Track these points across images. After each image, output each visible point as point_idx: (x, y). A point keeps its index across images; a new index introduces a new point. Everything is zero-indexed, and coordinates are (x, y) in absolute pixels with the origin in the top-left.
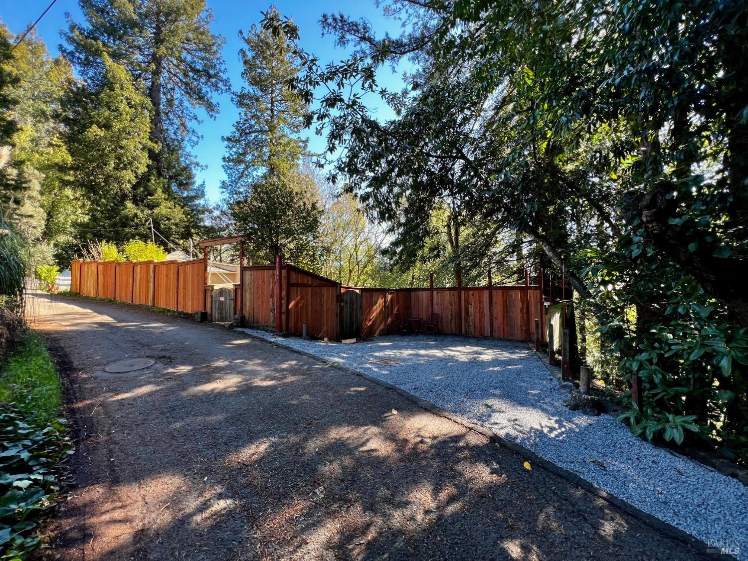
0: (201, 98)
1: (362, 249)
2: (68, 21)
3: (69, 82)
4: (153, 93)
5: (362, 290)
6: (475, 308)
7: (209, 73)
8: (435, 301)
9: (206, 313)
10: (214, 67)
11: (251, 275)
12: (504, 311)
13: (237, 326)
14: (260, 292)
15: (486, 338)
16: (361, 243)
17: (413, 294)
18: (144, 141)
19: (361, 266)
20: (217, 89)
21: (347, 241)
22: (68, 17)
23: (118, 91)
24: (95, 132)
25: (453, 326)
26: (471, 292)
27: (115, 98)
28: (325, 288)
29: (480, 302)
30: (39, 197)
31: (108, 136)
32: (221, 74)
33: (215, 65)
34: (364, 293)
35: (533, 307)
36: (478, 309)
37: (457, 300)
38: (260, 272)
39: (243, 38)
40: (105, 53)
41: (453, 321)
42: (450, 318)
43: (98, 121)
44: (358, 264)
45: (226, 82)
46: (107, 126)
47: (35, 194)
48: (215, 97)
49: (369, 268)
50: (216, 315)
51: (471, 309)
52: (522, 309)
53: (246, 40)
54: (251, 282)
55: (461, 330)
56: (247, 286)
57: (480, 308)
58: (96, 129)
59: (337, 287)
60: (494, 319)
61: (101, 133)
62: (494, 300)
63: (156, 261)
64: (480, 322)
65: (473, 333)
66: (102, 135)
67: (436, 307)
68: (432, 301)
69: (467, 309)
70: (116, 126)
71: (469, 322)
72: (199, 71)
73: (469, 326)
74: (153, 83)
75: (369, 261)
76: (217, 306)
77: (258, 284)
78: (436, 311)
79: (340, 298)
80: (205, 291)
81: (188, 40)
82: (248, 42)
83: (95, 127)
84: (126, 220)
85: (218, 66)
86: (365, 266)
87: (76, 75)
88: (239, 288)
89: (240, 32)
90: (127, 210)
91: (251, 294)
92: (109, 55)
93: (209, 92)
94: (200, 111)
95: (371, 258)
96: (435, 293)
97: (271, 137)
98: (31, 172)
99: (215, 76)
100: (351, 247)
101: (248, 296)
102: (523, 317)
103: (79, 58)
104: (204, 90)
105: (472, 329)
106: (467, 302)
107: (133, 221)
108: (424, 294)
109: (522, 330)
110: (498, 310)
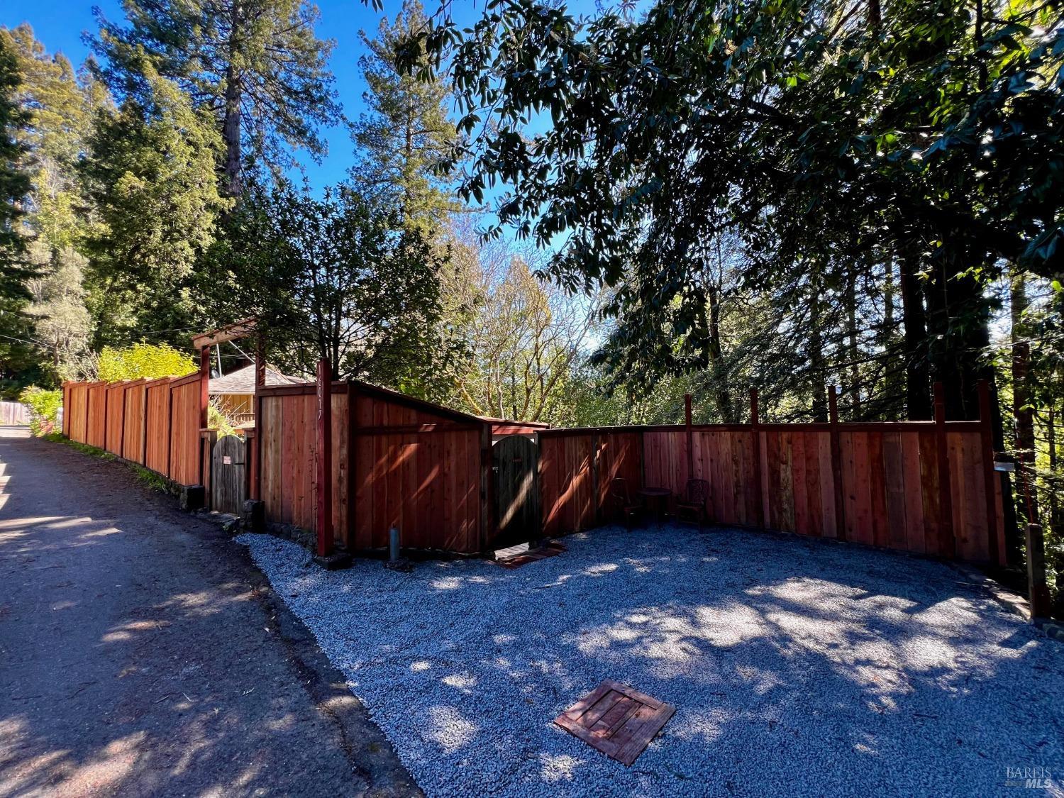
0: (301, 132)
1: (546, 355)
2: (97, 21)
3: (101, 112)
4: (228, 127)
5: (541, 435)
6: (795, 471)
7: (312, 97)
8: (697, 452)
9: (202, 490)
10: (318, 87)
11: (277, 406)
12: (873, 481)
13: (246, 529)
14: (294, 447)
15: (826, 542)
16: (545, 344)
17: (648, 437)
18: (209, 196)
19: (546, 382)
20: (326, 120)
21: (522, 343)
22: (96, 14)
23: (169, 120)
24: (130, 182)
25: (741, 507)
26: (785, 435)
27: (163, 131)
28: (453, 435)
29: (808, 459)
30: (82, 292)
31: (151, 188)
32: (330, 98)
33: (321, 85)
34: (544, 441)
35: (960, 473)
36: (803, 475)
37: (749, 453)
38: (295, 400)
39: (365, 40)
40: (148, 62)
41: (742, 499)
42: (733, 490)
43: (136, 166)
44: (540, 378)
45: (337, 110)
46: (151, 174)
47: (76, 287)
48: (322, 132)
49: (560, 383)
50: (218, 497)
51: (786, 473)
52: (926, 481)
53: (368, 43)
54: (277, 424)
55: (761, 518)
56: (269, 436)
57: (808, 472)
58: (131, 177)
59: (481, 430)
60: (848, 501)
61: (140, 184)
62: (846, 456)
63: (148, 379)
64: (810, 504)
65: (793, 527)
66: (142, 187)
67: (699, 465)
68: (690, 452)
69: (775, 473)
70: (164, 174)
71: (781, 502)
72: (296, 93)
73: (781, 511)
74: (228, 112)
75: (558, 374)
76: (219, 477)
77: (291, 429)
78: (700, 476)
79: (488, 456)
80: (202, 441)
81: (280, 46)
82: (372, 45)
83: (129, 175)
84: (182, 318)
85: (325, 87)
86: (552, 383)
87: (111, 103)
88: (256, 438)
89: (361, 33)
90: (180, 303)
91: (277, 451)
92: (155, 65)
93: (313, 123)
94: (300, 152)
95: (561, 370)
96: (697, 436)
97: (407, 185)
98: (69, 255)
99: (321, 99)
100: (529, 351)
101: (270, 456)
102: (931, 498)
103: (118, 80)
104: (305, 122)
105: (788, 518)
106: (775, 457)
107: (192, 319)
108: (672, 436)
109: (927, 530)
110: (858, 476)
